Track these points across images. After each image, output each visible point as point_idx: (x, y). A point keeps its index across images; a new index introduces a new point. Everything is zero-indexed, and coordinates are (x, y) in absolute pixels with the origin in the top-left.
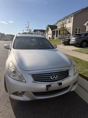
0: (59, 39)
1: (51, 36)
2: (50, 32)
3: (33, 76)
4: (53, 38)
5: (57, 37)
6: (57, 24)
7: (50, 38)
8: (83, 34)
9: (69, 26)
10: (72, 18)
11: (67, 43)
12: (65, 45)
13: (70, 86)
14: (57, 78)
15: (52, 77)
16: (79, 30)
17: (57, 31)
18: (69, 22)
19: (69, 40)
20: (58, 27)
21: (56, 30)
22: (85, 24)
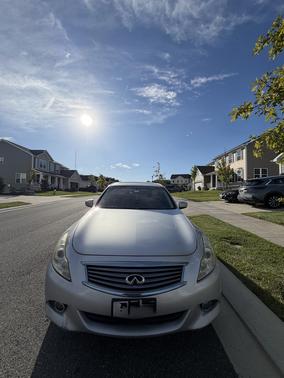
0: (218, 189)
1: (202, 185)
2: (200, 177)
3: (90, 268)
4: (206, 188)
5: (214, 186)
6: (213, 163)
7: (199, 188)
8: (268, 180)
9: (239, 165)
10: (244, 151)
11: (232, 198)
12: (230, 202)
13: (186, 311)
14: (144, 284)
15: (130, 279)
16: (264, 171)
17: (214, 176)
18: (239, 159)
19: (237, 193)
20: (216, 169)
21: (211, 174)
22: (275, 160)
